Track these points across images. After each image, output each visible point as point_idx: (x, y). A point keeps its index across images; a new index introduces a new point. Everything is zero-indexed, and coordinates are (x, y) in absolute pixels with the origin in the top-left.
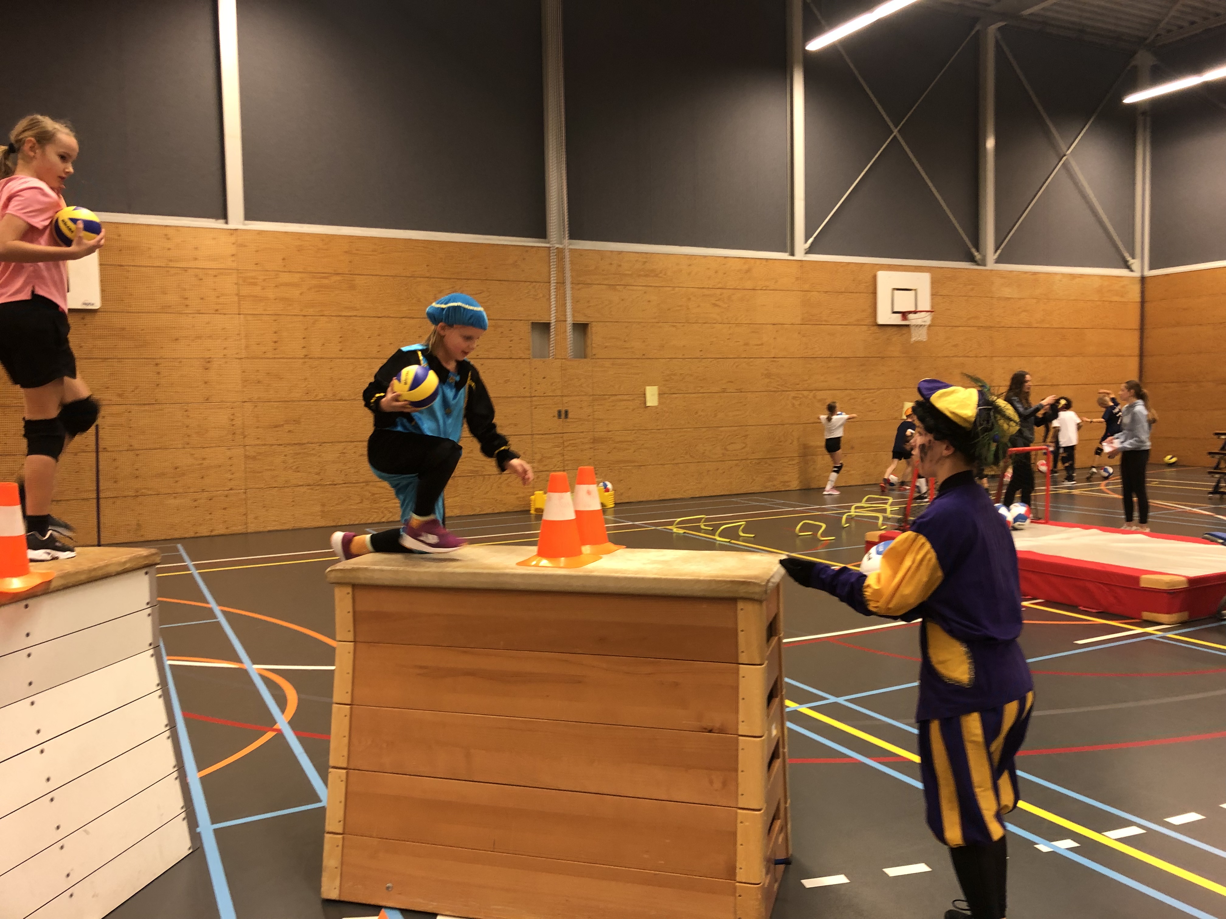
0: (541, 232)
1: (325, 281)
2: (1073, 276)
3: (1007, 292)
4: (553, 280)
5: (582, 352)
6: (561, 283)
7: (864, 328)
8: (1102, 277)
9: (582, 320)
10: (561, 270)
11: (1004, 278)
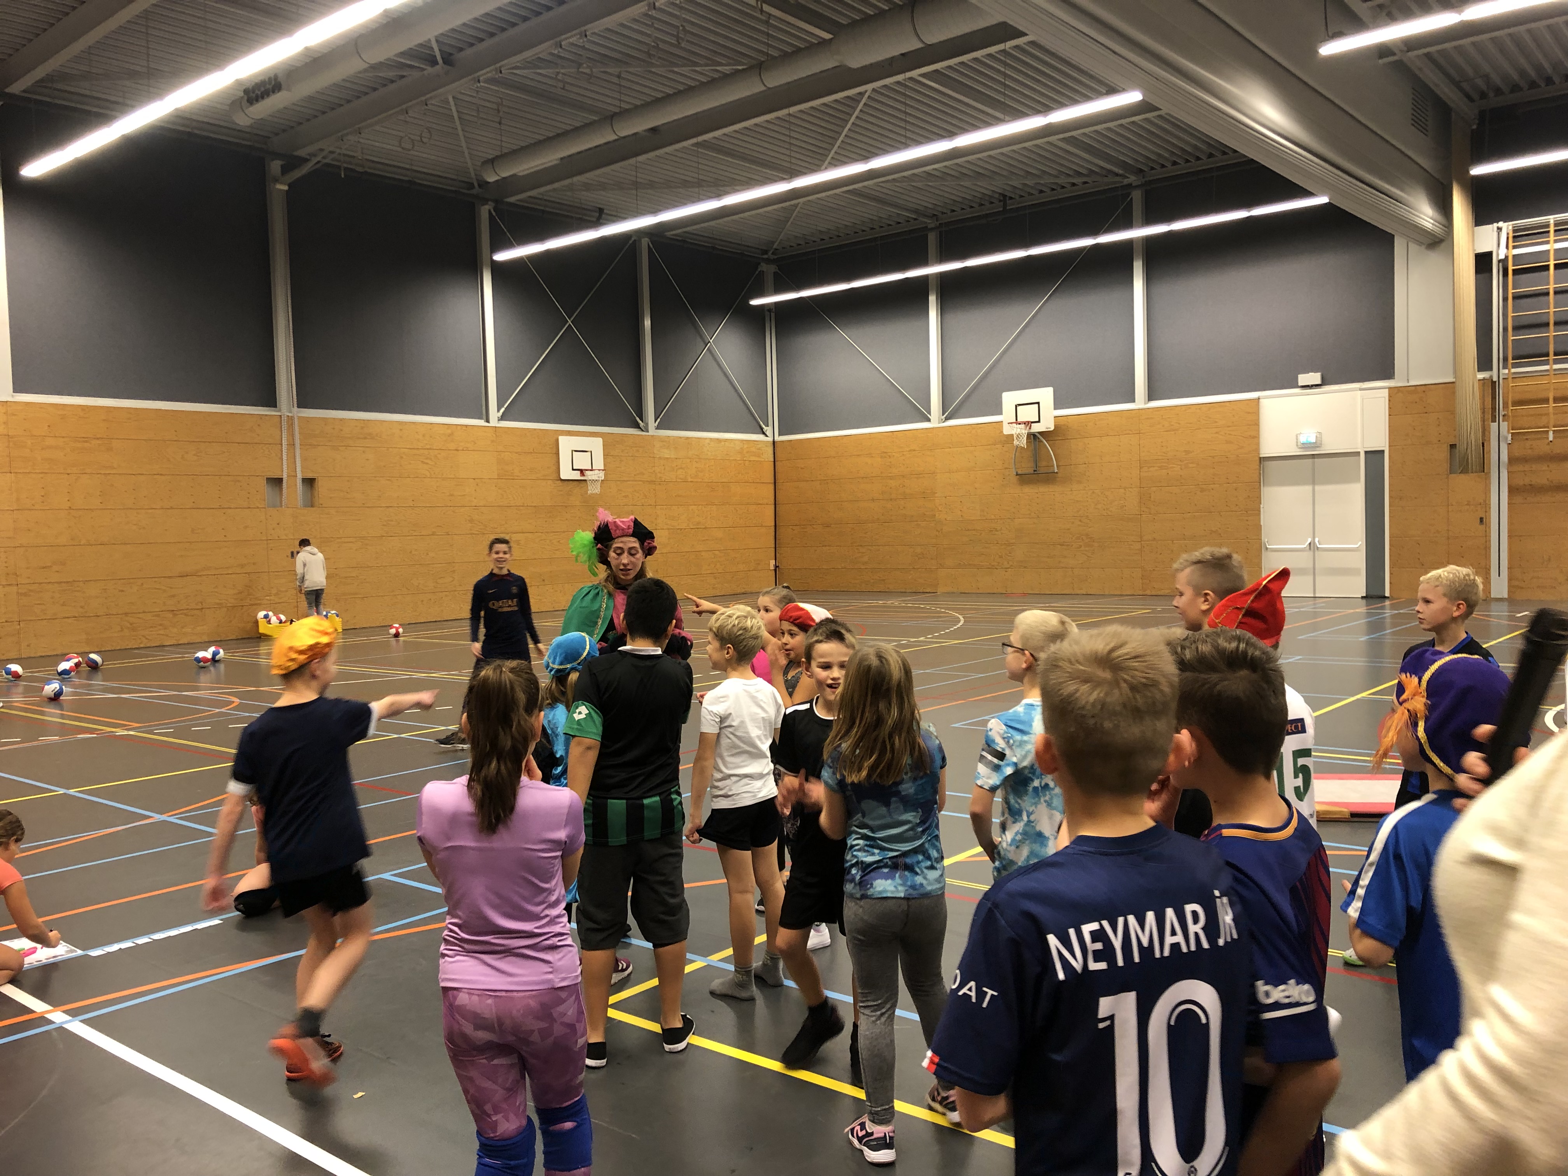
0: (271, 401)
1: (86, 445)
2: (719, 440)
3: (666, 454)
4: (284, 442)
5: (310, 503)
6: (292, 445)
7: (550, 482)
8: (742, 441)
9: (310, 475)
10: (292, 435)
11: (662, 441)
